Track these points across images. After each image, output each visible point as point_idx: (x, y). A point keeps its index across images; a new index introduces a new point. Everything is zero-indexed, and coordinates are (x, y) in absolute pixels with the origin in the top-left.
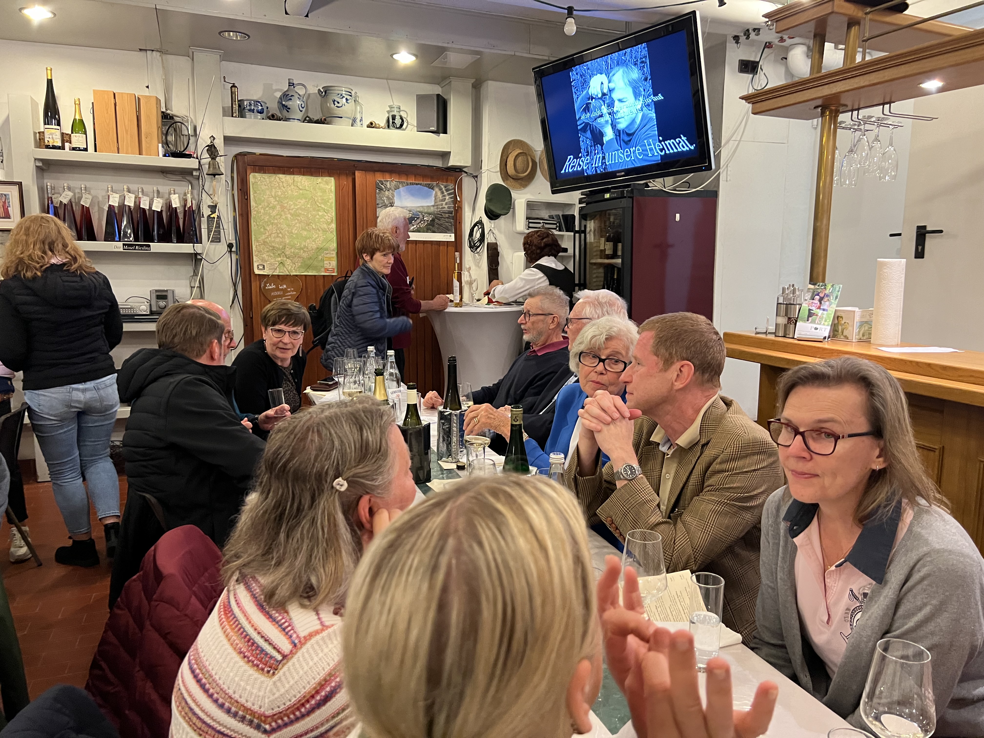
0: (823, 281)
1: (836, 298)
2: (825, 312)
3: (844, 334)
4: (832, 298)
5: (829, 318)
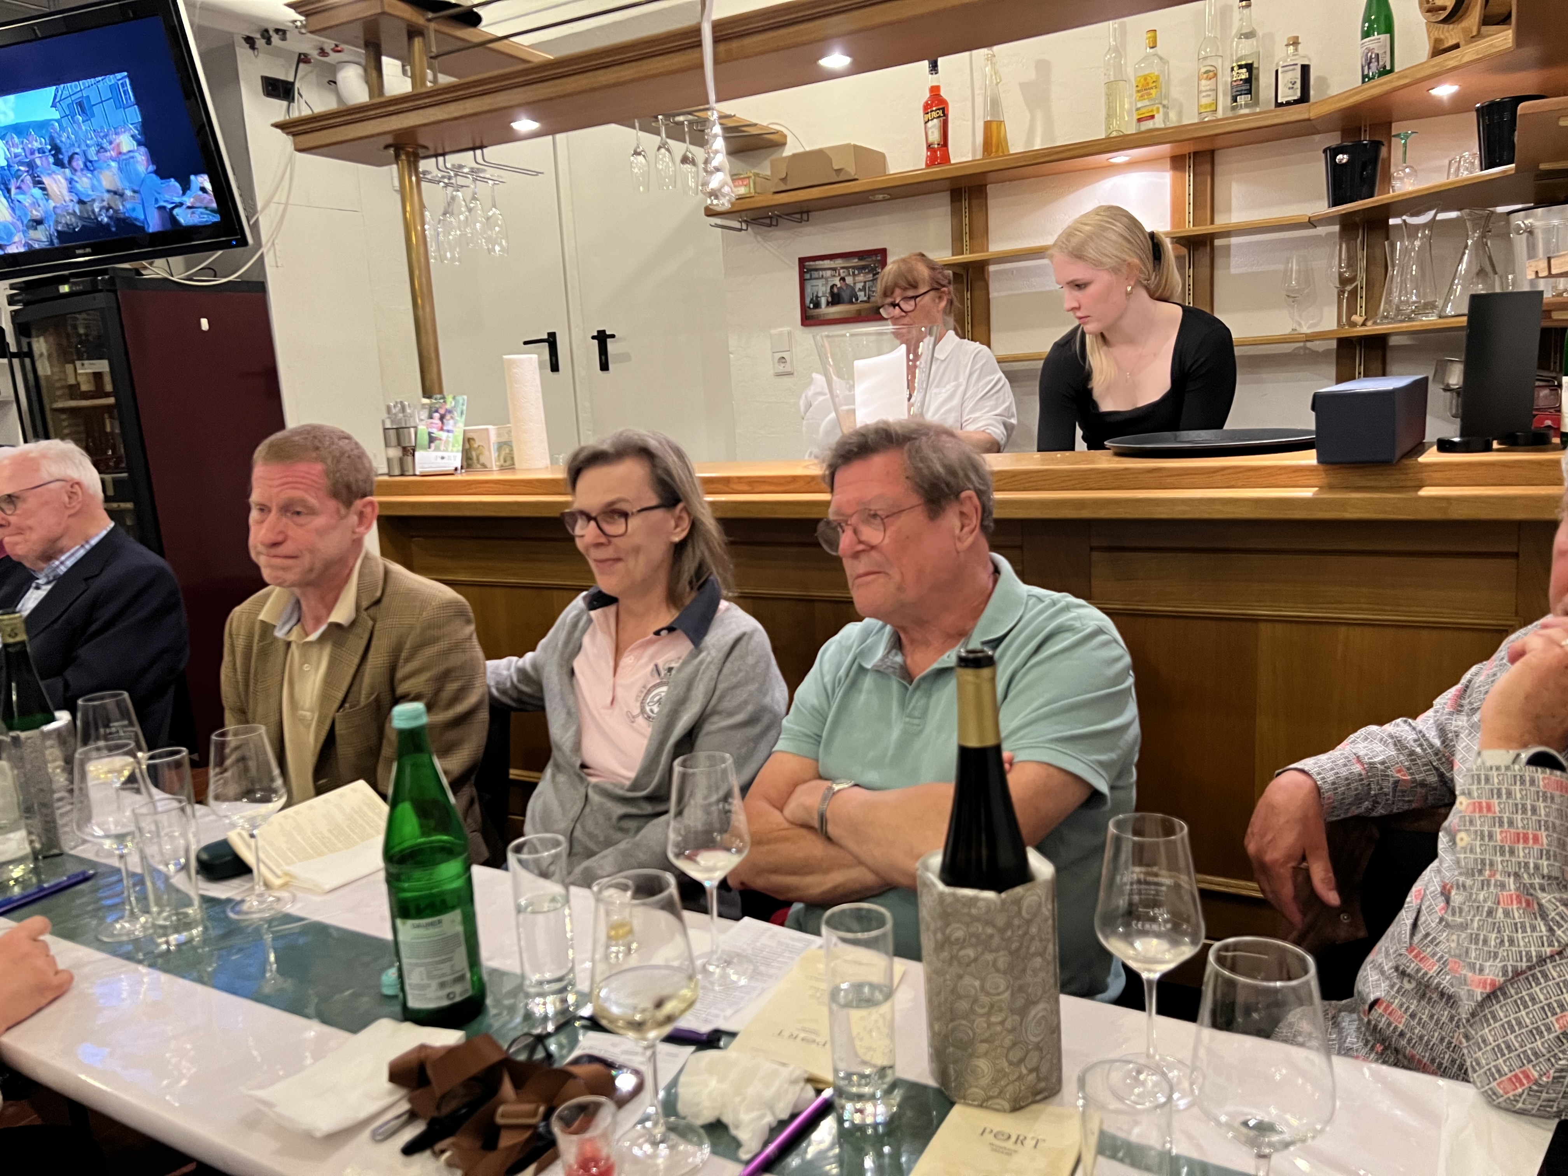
0: (441, 392)
1: (462, 413)
2: (450, 434)
3: (481, 461)
4: (456, 415)
5: (457, 442)
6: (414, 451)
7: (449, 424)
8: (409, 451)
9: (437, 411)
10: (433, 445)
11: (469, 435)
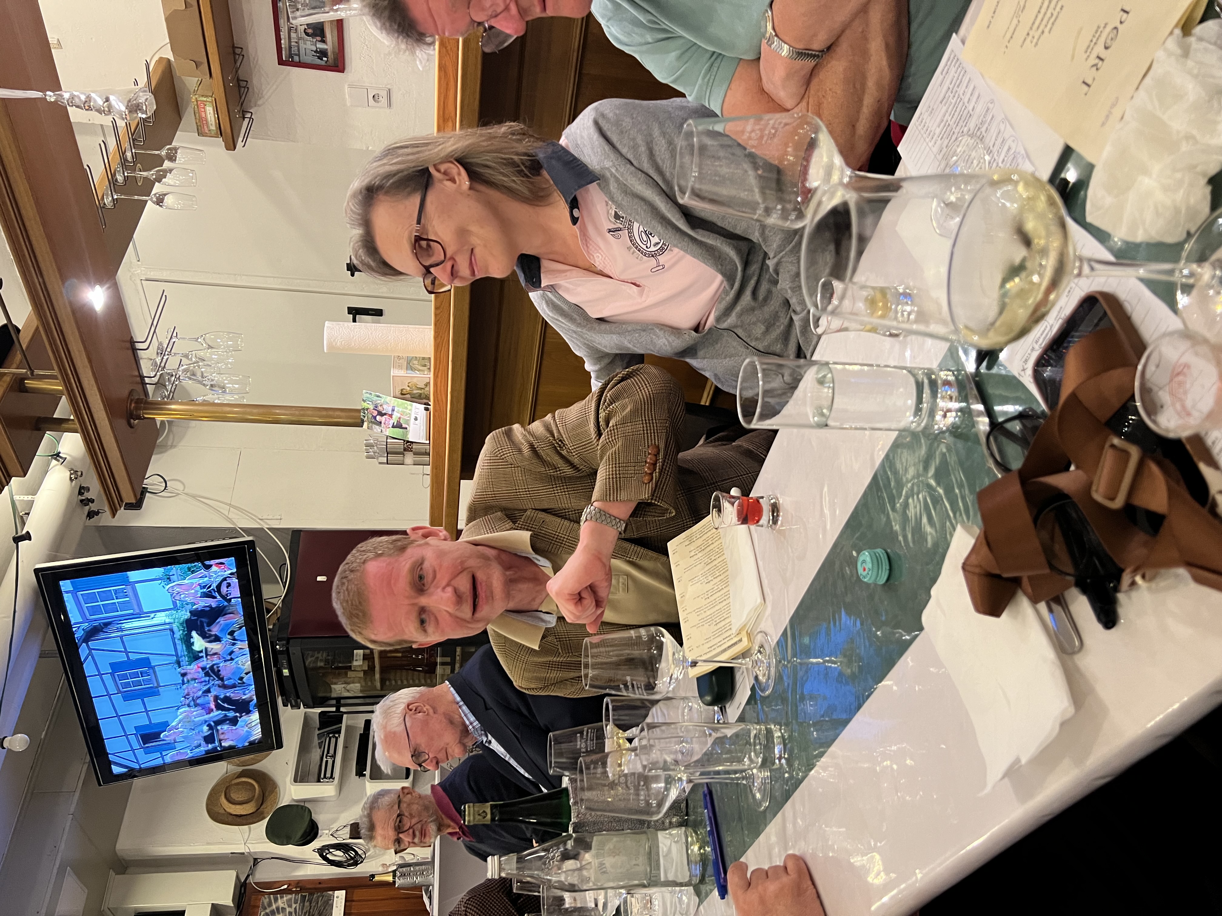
0: (358, 411)
1: (378, 396)
2: (396, 410)
3: (423, 387)
4: (379, 401)
5: (403, 404)
6: (408, 442)
7: (387, 409)
8: (408, 446)
9: (375, 418)
10: (404, 426)
11: (398, 393)
